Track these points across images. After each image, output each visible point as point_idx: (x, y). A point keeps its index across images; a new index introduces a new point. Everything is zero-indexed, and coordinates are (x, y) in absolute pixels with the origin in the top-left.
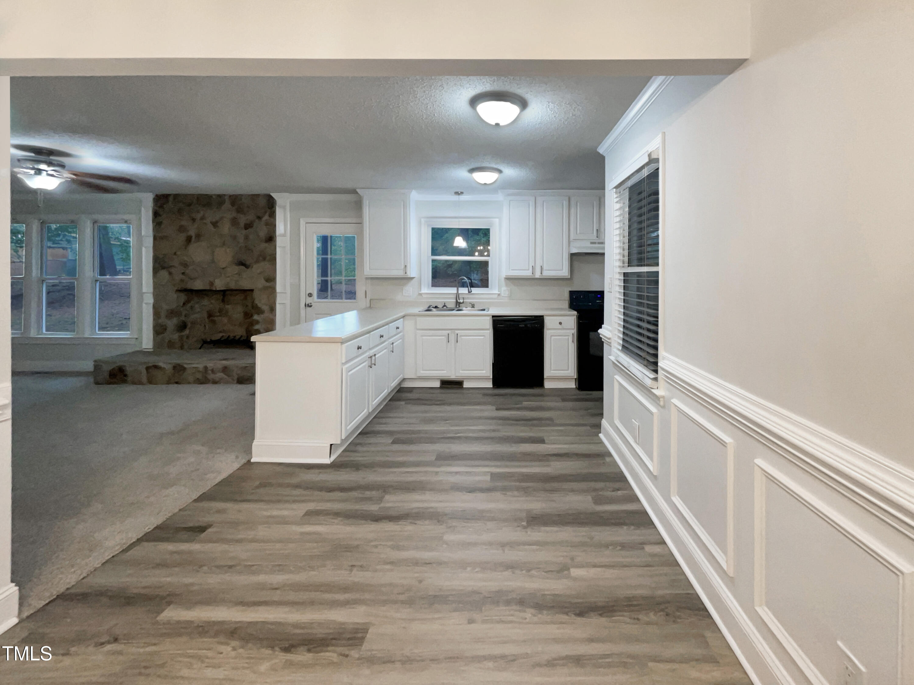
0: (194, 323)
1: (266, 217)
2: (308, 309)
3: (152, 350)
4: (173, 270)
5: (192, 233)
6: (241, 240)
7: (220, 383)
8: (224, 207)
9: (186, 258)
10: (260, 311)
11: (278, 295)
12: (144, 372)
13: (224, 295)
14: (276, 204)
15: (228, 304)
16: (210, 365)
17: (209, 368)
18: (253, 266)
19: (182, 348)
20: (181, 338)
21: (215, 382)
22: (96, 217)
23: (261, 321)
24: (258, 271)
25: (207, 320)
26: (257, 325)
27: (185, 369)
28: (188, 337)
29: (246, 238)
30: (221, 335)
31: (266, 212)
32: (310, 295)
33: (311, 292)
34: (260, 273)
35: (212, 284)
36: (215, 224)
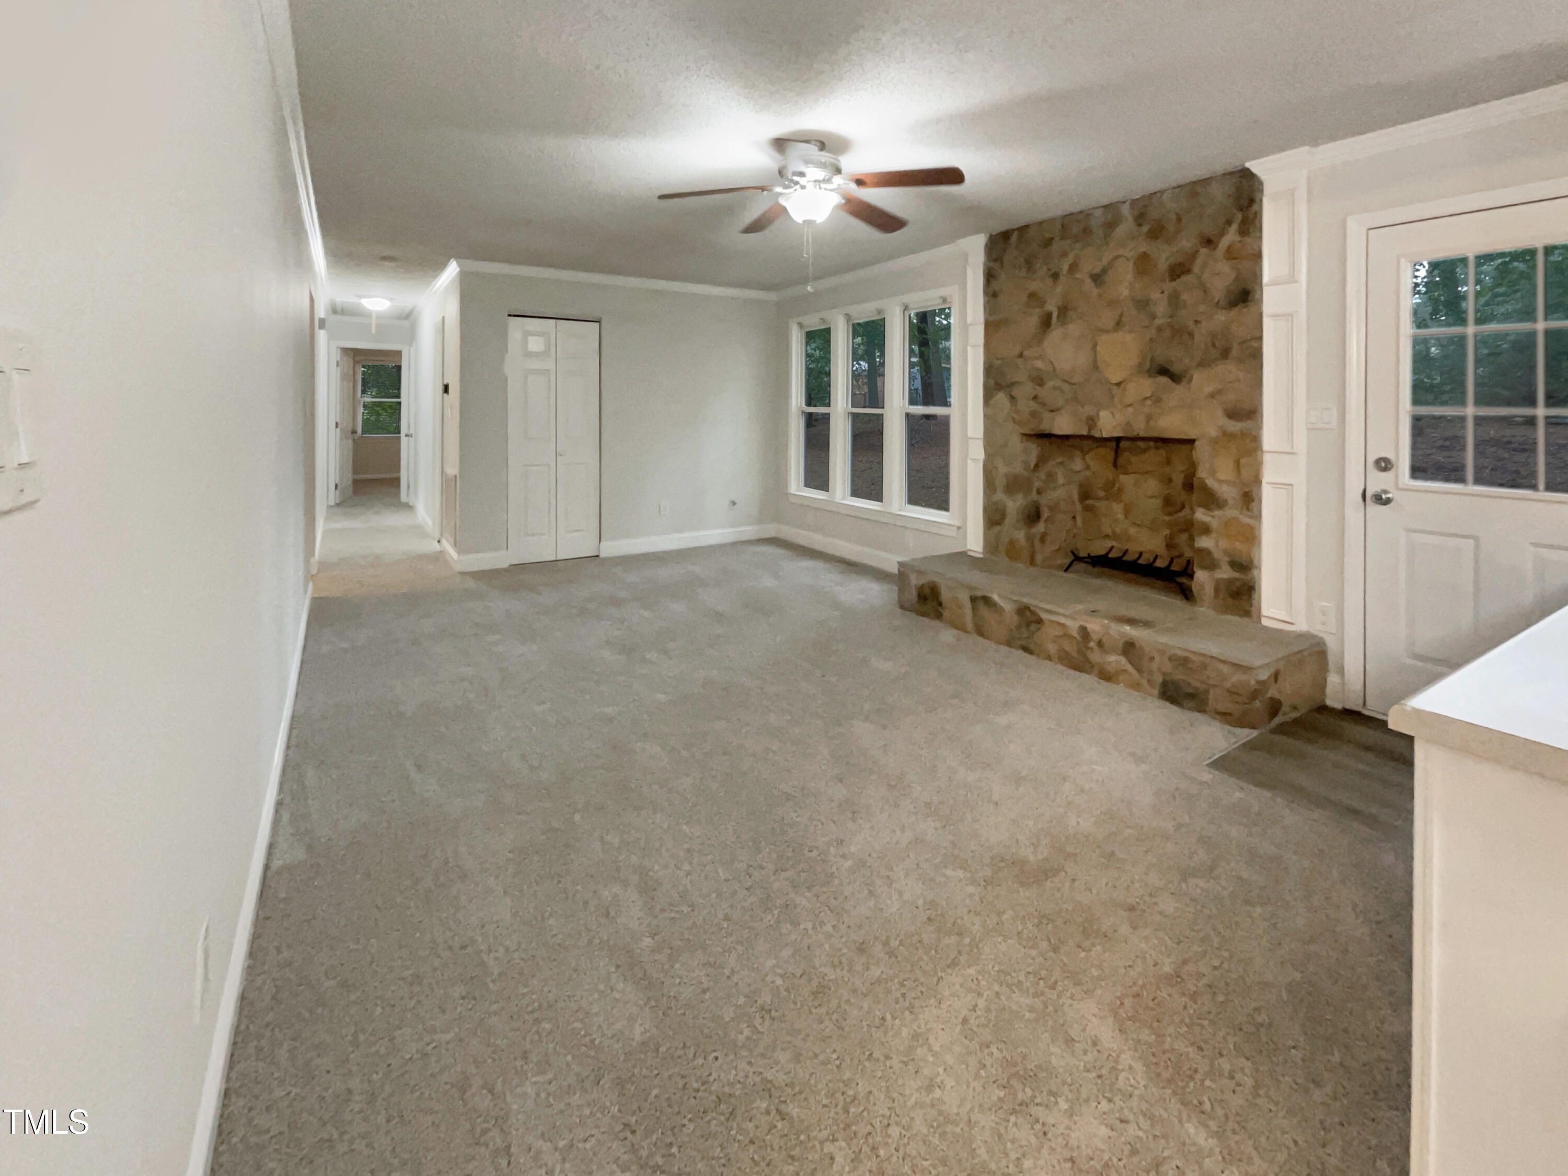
0: (1053, 508)
1: (1231, 236)
2: (1374, 509)
3: (981, 556)
4: (1016, 392)
5: (1052, 307)
6: (1161, 308)
7: (1118, 682)
8: (1122, 230)
9: (1039, 364)
10: (1212, 501)
11: (1267, 459)
12: (968, 605)
13: (1117, 451)
14: (1262, 191)
15: (1126, 473)
16: (1095, 626)
17: (1095, 637)
18: (1192, 376)
19: (1032, 562)
20: (1030, 539)
21: (1106, 676)
22: (906, 298)
23: (1215, 524)
24: (1208, 389)
25: (1079, 507)
26: (1204, 537)
27: (1040, 621)
28: (1043, 539)
29: (1175, 300)
30: (1109, 544)
31: (1229, 223)
32: (1384, 465)
33: (1391, 456)
34: (1212, 396)
35: (1092, 421)
36: (1097, 279)
